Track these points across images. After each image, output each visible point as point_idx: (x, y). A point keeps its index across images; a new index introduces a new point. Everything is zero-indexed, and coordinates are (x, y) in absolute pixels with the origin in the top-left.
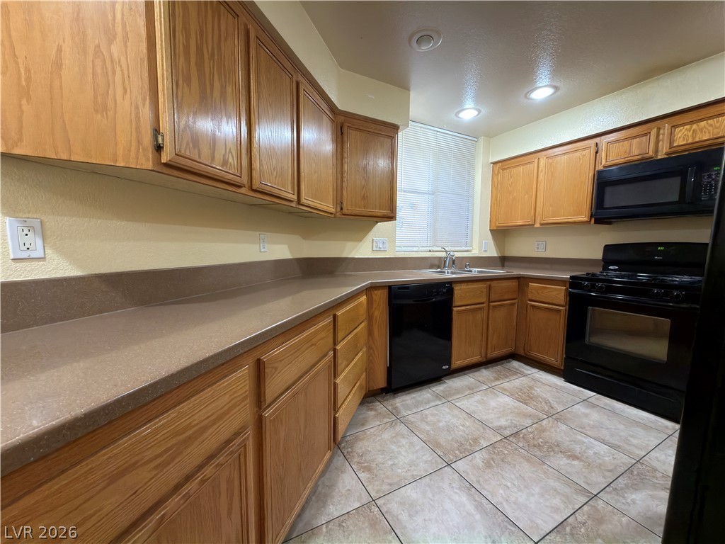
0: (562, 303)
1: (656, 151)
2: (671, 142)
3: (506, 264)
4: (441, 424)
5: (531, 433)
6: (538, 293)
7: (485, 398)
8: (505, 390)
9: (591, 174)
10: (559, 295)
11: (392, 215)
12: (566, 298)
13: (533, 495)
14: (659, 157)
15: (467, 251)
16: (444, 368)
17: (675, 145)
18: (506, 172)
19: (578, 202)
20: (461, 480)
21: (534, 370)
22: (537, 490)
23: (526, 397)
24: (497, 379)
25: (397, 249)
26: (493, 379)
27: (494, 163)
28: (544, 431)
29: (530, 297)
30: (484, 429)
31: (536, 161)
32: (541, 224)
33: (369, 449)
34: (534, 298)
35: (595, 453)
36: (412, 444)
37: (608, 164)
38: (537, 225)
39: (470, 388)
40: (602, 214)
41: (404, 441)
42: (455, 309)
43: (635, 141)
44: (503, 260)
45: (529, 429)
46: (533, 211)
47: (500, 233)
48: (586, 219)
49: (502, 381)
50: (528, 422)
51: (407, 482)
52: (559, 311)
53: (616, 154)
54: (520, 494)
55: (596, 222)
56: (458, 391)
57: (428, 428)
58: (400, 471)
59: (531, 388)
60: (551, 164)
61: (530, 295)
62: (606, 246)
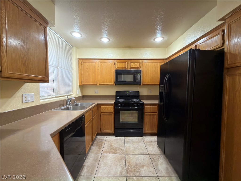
0: (112, 111)
1: (128, 68)
2: (130, 66)
3: (84, 98)
5: (129, 166)
6: (104, 109)
7: (105, 162)
8: (106, 152)
9: (113, 71)
10: (111, 109)
11: (47, 79)
14: (128, 69)
15: (70, 95)
17: (131, 67)
18: (85, 64)
19: (110, 79)
21: (106, 137)
24: (100, 148)
26: (98, 149)
27: (79, 59)
28: (130, 162)
29: (101, 111)
31: (96, 62)
32: (100, 85)
34: (103, 111)
35: (143, 160)
37: (118, 68)
38: (98, 85)
40: (117, 83)
43: (123, 64)
44: (84, 97)
45: (127, 165)
46: (96, 80)
47: (82, 87)
48: (113, 84)
49: (102, 148)
52: (112, 114)
53: (120, 66)
55: (115, 85)
56: (93, 167)
59: (111, 145)
60: (101, 65)
61: (102, 111)
62: (116, 92)
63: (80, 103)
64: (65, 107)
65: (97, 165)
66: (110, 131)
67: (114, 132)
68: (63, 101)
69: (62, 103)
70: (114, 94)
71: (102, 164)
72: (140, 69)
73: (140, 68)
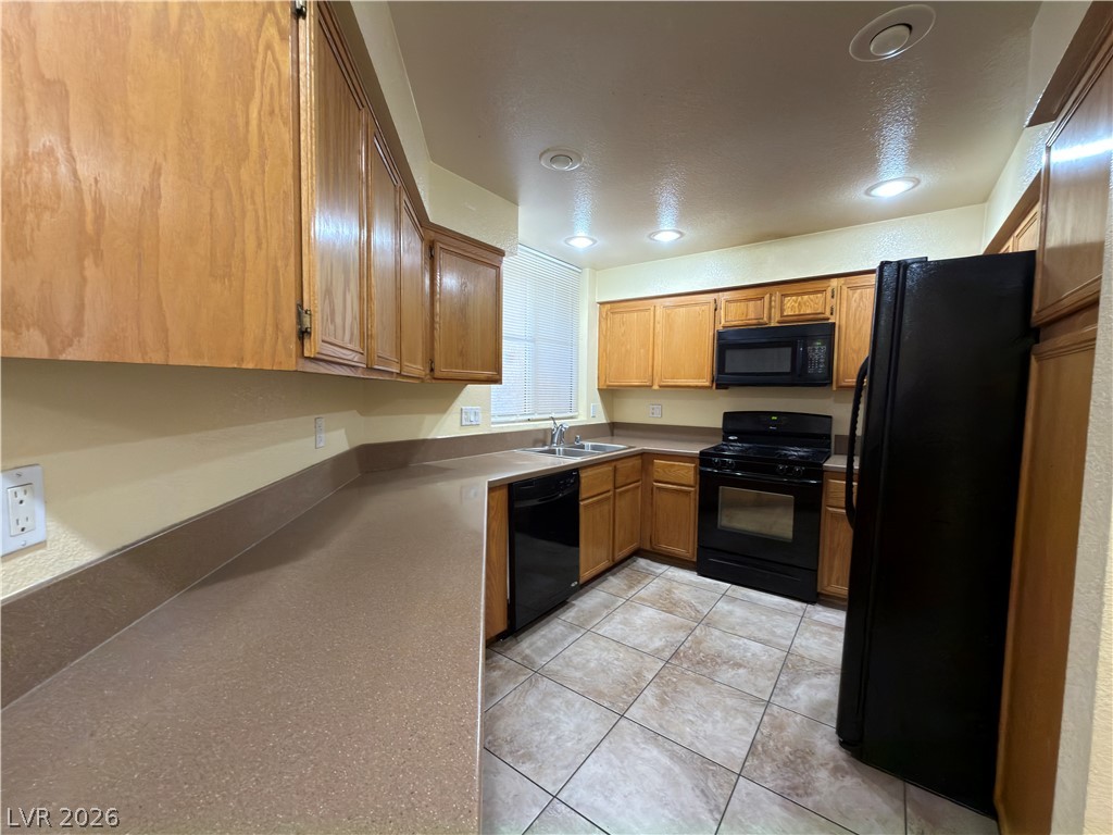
0: (692, 483)
1: (770, 318)
2: (782, 310)
3: (615, 431)
4: (592, 665)
5: (690, 648)
6: (664, 472)
7: (627, 616)
8: (644, 600)
9: (711, 334)
10: (687, 473)
11: (498, 377)
12: (695, 477)
13: (718, 722)
14: (772, 325)
15: (571, 418)
16: (573, 585)
17: (785, 314)
18: (618, 317)
19: (698, 364)
20: (643, 731)
21: (665, 567)
22: (718, 714)
23: (668, 604)
24: (631, 587)
25: (493, 420)
26: (626, 587)
27: (601, 304)
28: (700, 643)
29: (655, 478)
30: (642, 657)
31: (652, 308)
32: (660, 386)
33: (517, 728)
34: (661, 479)
35: (753, 655)
36: (569, 704)
37: (728, 324)
38: (656, 387)
39: (607, 607)
40: (724, 379)
41: (557, 702)
42: (582, 503)
43: (751, 304)
44: (614, 428)
45: (687, 644)
46: (650, 370)
47: (610, 394)
48: (707, 384)
49: (636, 589)
50: (681, 635)
51: (584, 756)
52: (688, 493)
53: (736, 314)
54: (706, 725)
55: (717, 388)
56: (593, 614)
57: (578, 674)
58: (569, 744)
59: (669, 591)
60: (669, 315)
61: (656, 476)
62: (725, 414)
63: (590, 444)
64: (546, 448)
65: (604, 615)
66: (680, 551)
67: (695, 560)
68: (545, 431)
69: (541, 436)
70: (718, 423)
71: (618, 617)
72: (828, 319)
73: (828, 314)
